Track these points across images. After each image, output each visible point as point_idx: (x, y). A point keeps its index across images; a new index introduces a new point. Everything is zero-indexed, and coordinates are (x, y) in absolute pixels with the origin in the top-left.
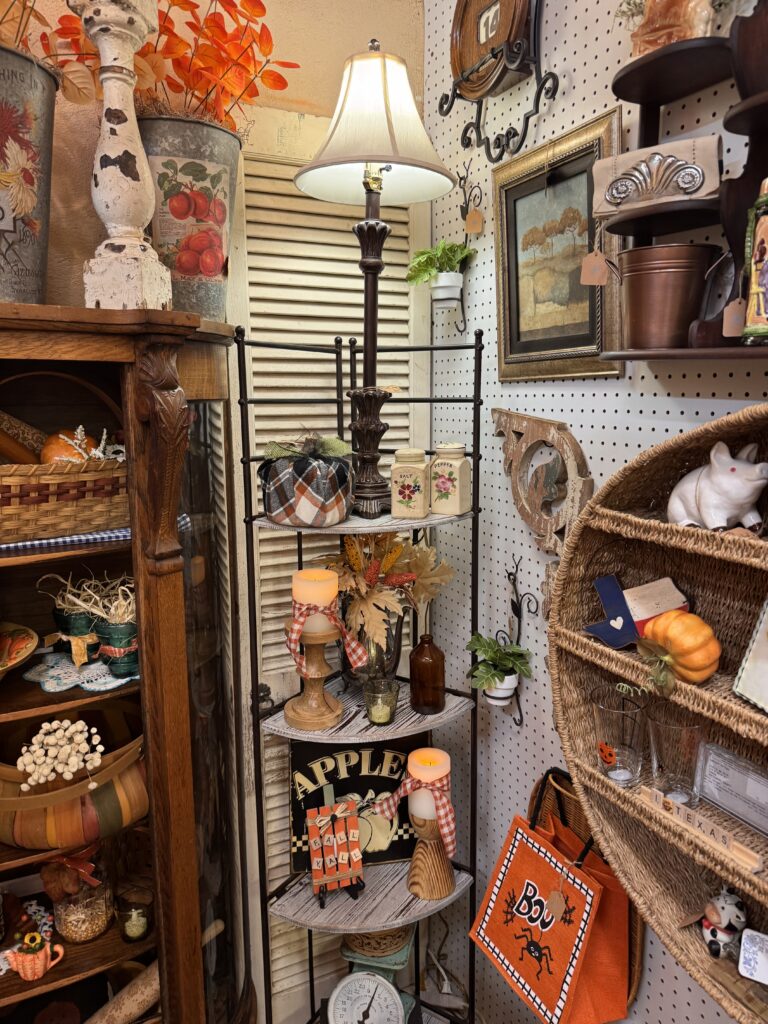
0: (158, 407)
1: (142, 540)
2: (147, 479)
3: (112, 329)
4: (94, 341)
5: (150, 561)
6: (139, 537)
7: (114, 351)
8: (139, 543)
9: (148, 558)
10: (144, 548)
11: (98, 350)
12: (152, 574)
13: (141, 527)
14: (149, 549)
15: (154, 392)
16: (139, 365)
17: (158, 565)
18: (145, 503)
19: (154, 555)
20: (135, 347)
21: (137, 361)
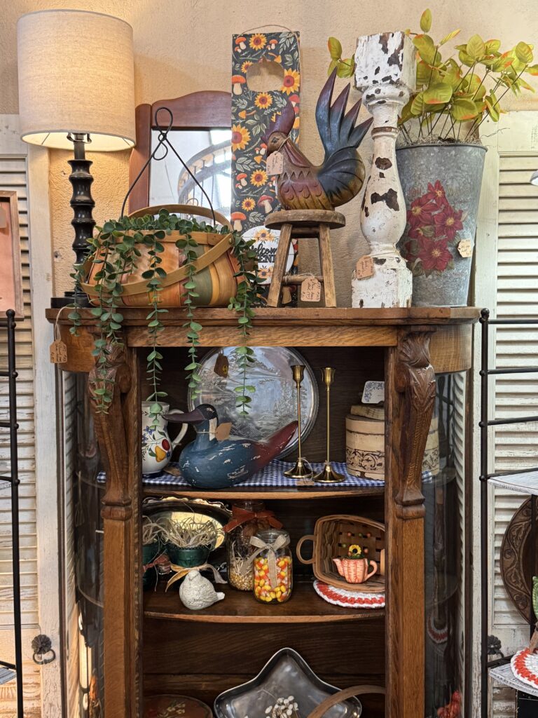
0: (412, 382)
1: (393, 487)
2: (399, 438)
3: (382, 322)
4: (368, 332)
5: (398, 506)
6: (390, 485)
7: (382, 338)
8: (390, 490)
9: (397, 503)
10: (394, 495)
11: (371, 338)
12: (399, 517)
13: (393, 477)
14: (398, 495)
15: (410, 370)
16: (400, 348)
17: (404, 510)
18: (397, 457)
19: (402, 502)
20: (398, 334)
21: (399, 345)
